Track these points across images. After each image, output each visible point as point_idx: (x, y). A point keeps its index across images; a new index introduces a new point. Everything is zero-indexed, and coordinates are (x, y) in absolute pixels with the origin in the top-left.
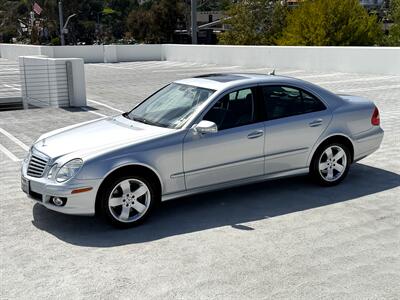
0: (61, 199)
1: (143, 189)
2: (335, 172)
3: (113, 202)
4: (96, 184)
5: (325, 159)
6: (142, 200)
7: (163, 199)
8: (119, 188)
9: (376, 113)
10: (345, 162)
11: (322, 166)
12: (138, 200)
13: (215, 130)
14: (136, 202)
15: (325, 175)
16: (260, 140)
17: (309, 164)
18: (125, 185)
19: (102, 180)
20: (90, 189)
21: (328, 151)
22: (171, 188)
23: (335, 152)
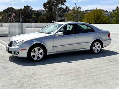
0: (17, 52)
1: (41, 51)
2: (98, 50)
3: (32, 54)
4: (28, 48)
5: (94, 46)
6: (41, 54)
7: (47, 54)
8: (34, 50)
9: (109, 34)
10: (100, 47)
11: (93, 48)
12: (40, 54)
13: (63, 34)
14: (39, 54)
15: (95, 51)
16: (76, 39)
17: (90, 47)
18: (36, 49)
19: (29, 47)
20: (26, 49)
21: (96, 44)
22: (50, 51)
23: (97, 44)
